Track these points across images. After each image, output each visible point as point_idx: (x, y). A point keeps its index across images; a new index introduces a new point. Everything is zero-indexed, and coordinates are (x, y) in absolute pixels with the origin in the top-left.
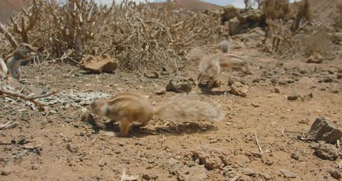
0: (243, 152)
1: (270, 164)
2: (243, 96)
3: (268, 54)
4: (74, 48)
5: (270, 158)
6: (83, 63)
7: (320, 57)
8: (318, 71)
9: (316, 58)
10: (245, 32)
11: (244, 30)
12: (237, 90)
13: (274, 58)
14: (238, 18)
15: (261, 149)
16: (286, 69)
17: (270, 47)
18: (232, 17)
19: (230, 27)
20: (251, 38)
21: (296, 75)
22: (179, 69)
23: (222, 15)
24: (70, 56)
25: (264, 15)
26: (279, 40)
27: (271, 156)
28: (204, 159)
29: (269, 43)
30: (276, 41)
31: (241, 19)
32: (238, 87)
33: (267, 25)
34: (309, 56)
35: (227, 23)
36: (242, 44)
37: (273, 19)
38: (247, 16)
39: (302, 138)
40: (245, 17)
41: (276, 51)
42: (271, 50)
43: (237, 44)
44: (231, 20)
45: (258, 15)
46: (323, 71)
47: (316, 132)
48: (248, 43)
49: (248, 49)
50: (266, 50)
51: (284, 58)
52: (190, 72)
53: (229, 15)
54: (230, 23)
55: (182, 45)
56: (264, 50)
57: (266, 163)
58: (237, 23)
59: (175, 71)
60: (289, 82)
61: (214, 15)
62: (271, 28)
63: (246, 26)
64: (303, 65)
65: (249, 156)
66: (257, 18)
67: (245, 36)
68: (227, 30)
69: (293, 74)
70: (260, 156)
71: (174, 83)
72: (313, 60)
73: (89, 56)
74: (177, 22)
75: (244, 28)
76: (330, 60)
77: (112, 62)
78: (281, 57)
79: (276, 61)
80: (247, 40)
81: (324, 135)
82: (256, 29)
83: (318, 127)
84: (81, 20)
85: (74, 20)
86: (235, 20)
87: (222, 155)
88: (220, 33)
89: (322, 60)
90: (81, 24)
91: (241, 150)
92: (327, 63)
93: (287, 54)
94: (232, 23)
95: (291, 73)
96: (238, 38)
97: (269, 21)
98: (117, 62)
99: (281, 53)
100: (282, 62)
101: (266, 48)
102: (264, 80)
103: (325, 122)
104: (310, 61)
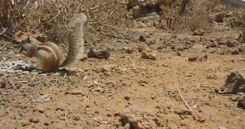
0: (172, 110)
1: (203, 121)
2: (153, 59)
3: (164, 30)
4: (8, 27)
5: (200, 114)
6: (14, 38)
7: (202, 31)
8: (203, 40)
9: (200, 31)
10: (145, 16)
11: (144, 15)
12: (148, 54)
13: (169, 33)
14: (139, 6)
15: (187, 105)
16: (179, 40)
17: (165, 25)
18: (135, 6)
19: (133, 12)
20: (150, 19)
21: (188, 43)
22: (97, 41)
23: (127, 5)
24: (4, 33)
25: (158, 3)
26: (171, 20)
27: (200, 112)
28: (136, 123)
29: (164, 22)
30: (169, 21)
31: (141, 7)
32: (148, 52)
33: (161, 10)
34: (194, 30)
35: (131, 10)
36: (144, 24)
37: (165, 6)
38: (146, 4)
39: (219, 92)
40: (144, 5)
41: (170, 28)
42: (166, 27)
43: (140, 24)
44: (134, 8)
45: (154, 3)
46: (207, 40)
47: (233, 85)
48: (148, 23)
49: (149, 27)
50: (162, 27)
51: (176, 32)
52: (106, 43)
53: (132, 4)
54: (134, 10)
55: (99, 24)
56: (161, 28)
57: (199, 121)
58: (138, 10)
59: (94, 43)
60: (185, 48)
61: (122, 4)
62: (164, 12)
63: (145, 11)
64: (191, 37)
65: (179, 114)
66: (153, 5)
67: (145, 18)
68: (131, 15)
69: (186, 43)
70: (190, 113)
71: (95, 50)
72: (197, 33)
73: (20, 31)
74: (94, 6)
75: (144, 13)
76: (209, 33)
77: (41, 36)
78: (174, 32)
79: (170, 35)
80: (147, 21)
81: (240, 88)
82: (153, 13)
83: (234, 81)
84: (13, 3)
85: (6, 3)
86: (137, 7)
87: (156, 117)
88: (126, 17)
89: (203, 33)
90: (13, 6)
91: (169, 108)
92: (207, 35)
93: (178, 29)
94: (135, 9)
95: (184, 42)
96: (140, 20)
97: (162, 7)
98: (46, 36)
99: (173, 29)
100: (175, 35)
101: (162, 26)
102: (166, 47)
103: (240, 75)
104: (195, 34)
